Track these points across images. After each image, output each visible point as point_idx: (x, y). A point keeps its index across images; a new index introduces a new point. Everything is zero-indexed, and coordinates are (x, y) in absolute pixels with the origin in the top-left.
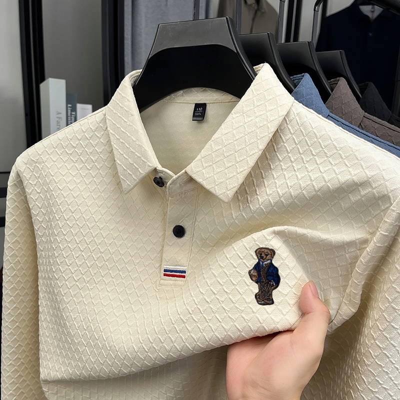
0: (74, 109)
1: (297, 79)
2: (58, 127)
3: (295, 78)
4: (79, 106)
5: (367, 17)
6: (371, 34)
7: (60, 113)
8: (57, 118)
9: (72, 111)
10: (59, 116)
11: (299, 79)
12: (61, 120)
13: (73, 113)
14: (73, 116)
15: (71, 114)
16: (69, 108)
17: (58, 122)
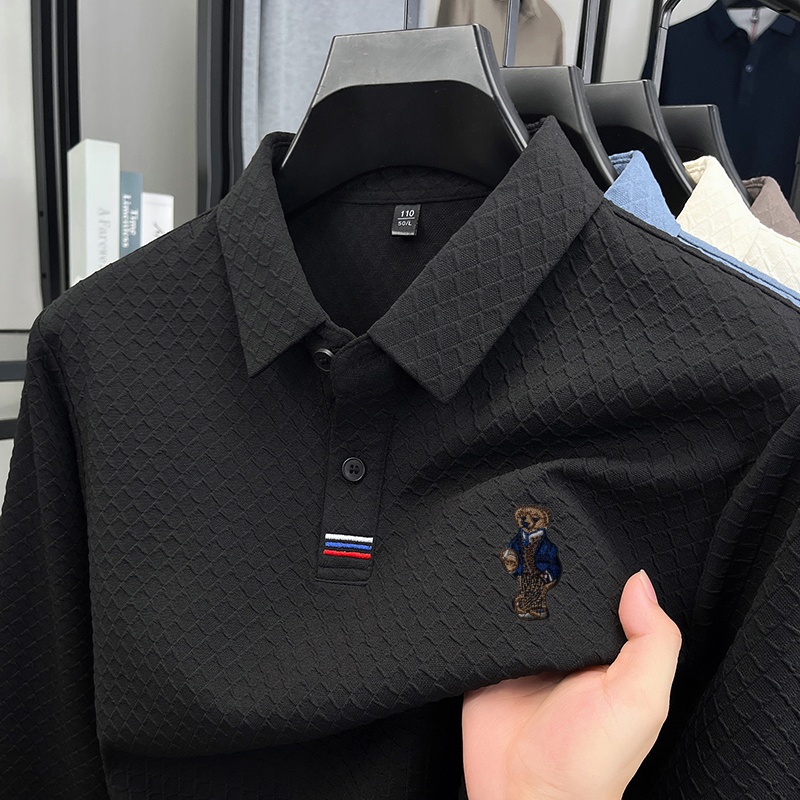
0: (136, 204)
2: (103, 240)
4: (146, 197)
7: (108, 213)
8: (101, 221)
9: (131, 208)
10: (106, 218)
12: (109, 226)
13: (135, 213)
14: (133, 218)
15: (129, 215)
16: (126, 203)
17: (102, 231)
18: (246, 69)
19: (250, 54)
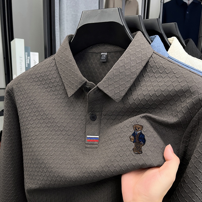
0: (29, 55)
1: (153, 38)
2: (21, 65)
3: (152, 37)
4: (31, 53)
5: (186, 3)
6: (188, 12)
7: (22, 58)
8: (20, 60)
9: (28, 56)
10: (21, 59)
11: (154, 38)
12: (22, 61)
13: (28, 57)
14: (28, 59)
15: (27, 58)
16: (26, 55)
17: (21, 63)
18: (56, 18)
19: (57, 15)
